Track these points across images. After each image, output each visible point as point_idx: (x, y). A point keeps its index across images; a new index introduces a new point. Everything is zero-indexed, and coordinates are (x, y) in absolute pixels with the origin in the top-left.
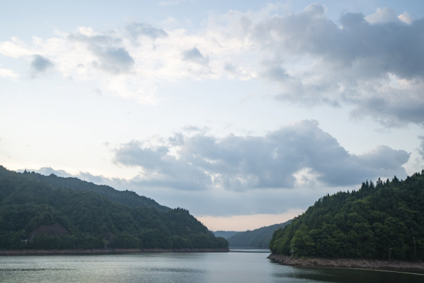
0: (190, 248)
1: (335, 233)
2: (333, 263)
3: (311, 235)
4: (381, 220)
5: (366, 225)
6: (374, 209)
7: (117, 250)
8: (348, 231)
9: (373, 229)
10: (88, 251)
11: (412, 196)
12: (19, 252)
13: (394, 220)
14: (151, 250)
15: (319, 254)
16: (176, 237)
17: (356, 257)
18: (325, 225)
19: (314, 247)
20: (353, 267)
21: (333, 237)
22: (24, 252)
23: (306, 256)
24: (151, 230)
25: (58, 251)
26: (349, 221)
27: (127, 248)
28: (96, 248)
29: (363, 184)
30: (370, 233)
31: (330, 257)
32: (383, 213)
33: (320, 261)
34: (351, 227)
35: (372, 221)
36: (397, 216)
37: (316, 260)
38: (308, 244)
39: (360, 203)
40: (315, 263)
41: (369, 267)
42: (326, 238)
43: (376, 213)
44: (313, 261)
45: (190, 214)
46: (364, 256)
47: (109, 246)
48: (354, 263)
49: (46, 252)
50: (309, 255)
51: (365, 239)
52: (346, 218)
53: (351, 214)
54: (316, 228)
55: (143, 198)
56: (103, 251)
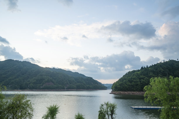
0: (92, 89)
1: (127, 83)
2: (126, 93)
3: (119, 84)
4: (143, 79)
5: (138, 80)
6: (141, 75)
7: (69, 90)
8: (132, 82)
9: (140, 82)
10: (60, 90)
11: (155, 71)
12: (40, 90)
13: (147, 78)
14: (80, 90)
15: (121, 90)
16: (88, 86)
17: (134, 91)
18: (124, 81)
19: (120, 88)
20: (132, 94)
21: (126, 84)
22: (41, 90)
23: (117, 91)
24: (80, 84)
25: (51, 90)
26: (132, 79)
27: (72, 89)
28: (62, 89)
29: (142, 67)
30: (139, 83)
31: (125, 91)
32: (144, 76)
33: (122, 92)
34: (133, 81)
35: (140, 79)
36: (149, 77)
37: (120, 92)
38: (118, 87)
39: (137, 73)
40: (120, 93)
41: (138, 94)
42: (124, 85)
43: (142, 76)
44: (119, 92)
45: (93, 78)
46: (137, 90)
47: (67, 89)
48: (133, 93)
49: (47, 90)
50: (118, 90)
51: (137, 85)
52: (132, 78)
53: (133, 77)
54: (122, 82)
55: (81, 74)
56: (64, 90)
